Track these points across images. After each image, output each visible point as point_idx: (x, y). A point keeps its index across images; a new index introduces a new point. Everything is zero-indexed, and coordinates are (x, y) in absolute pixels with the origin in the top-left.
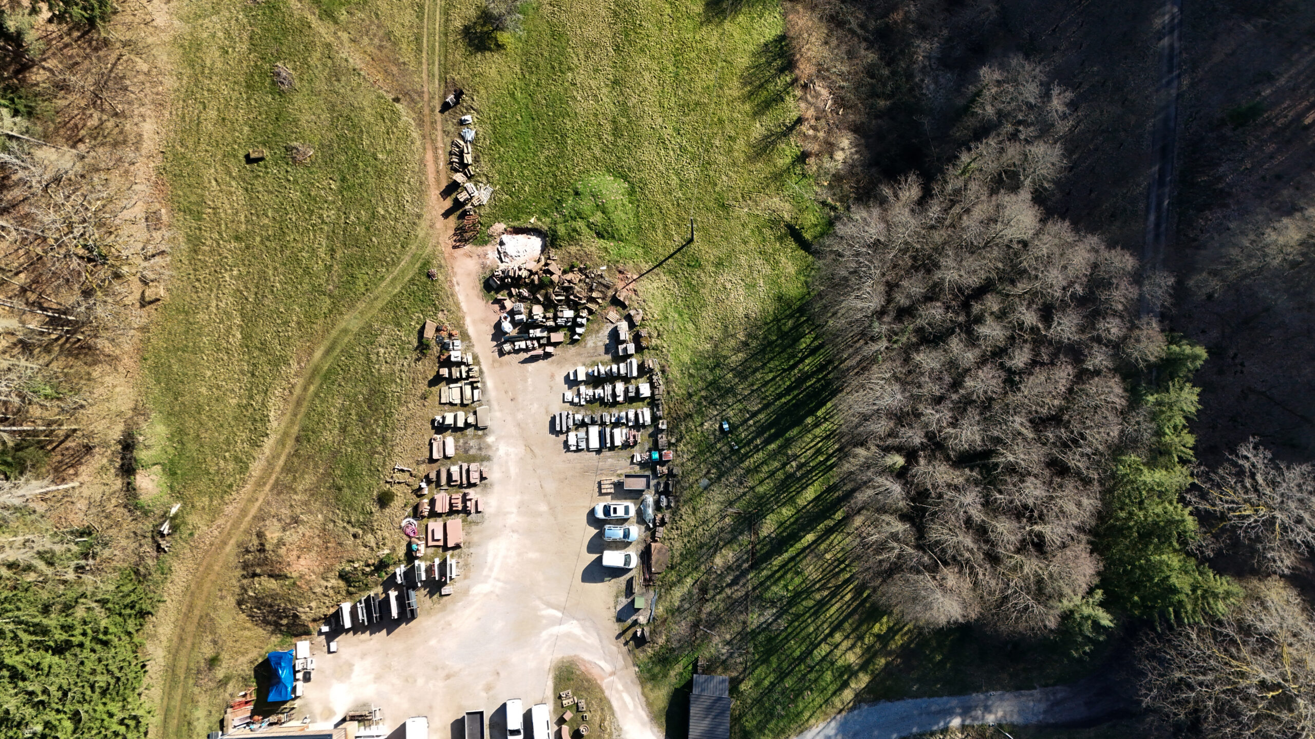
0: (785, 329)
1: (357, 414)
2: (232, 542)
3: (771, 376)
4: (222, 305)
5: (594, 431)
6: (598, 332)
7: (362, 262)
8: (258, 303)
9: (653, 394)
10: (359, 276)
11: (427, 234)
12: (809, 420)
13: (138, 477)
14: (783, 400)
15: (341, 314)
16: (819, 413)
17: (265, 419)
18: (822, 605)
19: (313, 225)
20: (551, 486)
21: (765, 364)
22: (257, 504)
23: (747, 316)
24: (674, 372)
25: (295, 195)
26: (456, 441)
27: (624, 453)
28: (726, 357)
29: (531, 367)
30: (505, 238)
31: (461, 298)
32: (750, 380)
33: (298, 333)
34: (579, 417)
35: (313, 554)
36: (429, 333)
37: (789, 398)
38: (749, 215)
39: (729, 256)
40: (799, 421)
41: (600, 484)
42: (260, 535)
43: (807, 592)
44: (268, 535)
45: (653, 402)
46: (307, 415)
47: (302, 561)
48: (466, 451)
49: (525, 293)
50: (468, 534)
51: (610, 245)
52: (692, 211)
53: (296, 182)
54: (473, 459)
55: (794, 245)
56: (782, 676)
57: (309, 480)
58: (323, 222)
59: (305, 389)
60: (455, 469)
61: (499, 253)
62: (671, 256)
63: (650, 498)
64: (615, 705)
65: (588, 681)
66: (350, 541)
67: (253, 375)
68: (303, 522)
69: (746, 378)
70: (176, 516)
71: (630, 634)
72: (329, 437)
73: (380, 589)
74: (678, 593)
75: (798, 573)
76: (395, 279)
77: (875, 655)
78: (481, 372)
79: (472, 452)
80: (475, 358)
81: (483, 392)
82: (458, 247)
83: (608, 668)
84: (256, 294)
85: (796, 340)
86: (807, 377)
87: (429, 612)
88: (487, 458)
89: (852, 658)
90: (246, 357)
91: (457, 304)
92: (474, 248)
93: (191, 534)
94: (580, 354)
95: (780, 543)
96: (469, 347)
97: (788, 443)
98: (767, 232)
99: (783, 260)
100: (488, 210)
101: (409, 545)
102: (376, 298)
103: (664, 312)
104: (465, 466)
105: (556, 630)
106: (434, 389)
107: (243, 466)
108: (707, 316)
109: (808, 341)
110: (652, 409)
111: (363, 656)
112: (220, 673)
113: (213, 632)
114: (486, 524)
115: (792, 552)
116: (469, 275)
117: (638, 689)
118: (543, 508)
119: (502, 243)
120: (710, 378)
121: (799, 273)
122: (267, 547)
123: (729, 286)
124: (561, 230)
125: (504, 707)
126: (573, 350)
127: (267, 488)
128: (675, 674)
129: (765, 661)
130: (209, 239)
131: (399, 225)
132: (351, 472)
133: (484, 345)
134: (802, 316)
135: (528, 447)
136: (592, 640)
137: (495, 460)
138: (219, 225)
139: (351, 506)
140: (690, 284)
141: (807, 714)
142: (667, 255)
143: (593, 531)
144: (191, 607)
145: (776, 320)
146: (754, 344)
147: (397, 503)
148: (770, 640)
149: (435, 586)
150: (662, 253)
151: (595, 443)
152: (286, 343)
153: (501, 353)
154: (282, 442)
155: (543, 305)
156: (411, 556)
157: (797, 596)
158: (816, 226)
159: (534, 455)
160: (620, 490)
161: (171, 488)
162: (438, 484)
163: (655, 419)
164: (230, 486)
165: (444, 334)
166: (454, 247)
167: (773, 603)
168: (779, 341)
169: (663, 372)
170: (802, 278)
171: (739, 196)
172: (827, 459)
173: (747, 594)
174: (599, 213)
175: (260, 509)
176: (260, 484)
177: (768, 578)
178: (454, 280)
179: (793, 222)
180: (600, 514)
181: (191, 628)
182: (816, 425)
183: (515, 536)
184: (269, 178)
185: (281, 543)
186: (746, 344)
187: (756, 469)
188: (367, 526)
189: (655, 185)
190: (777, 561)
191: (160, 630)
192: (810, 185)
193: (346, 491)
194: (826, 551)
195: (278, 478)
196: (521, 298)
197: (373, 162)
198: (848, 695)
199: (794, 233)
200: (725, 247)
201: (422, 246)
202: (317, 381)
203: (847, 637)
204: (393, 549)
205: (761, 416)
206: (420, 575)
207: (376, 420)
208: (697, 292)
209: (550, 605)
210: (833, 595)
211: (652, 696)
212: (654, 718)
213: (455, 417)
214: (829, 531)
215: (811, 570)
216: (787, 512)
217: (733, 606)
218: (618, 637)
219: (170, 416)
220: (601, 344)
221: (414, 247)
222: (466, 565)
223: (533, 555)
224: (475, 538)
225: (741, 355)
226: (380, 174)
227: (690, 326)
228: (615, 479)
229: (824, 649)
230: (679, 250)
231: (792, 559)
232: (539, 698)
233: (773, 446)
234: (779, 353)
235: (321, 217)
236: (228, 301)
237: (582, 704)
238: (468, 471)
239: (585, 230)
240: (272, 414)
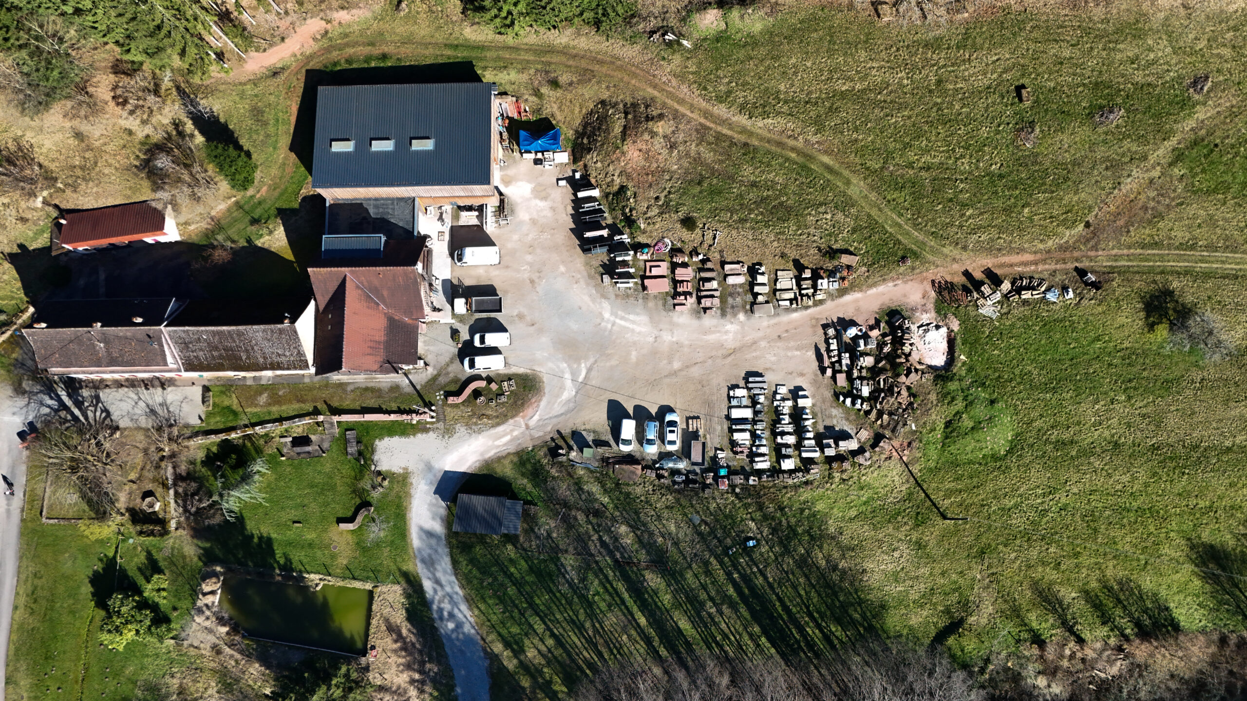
0: (851, 611)
1: (768, 196)
2: (656, 93)
3: (802, 593)
4: (874, 72)
5: (748, 413)
6: (847, 419)
7: (917, 196)
8: (876, 104)
9: (784, 472)
10: (903, 194)
11: (947, 256)
12: (757, 629)
13: (716, 11)
14: (778, 604)
15: (865, 178)
16: (763, 639)
17: (765, 115)
18: (579, 628)
19: (953, 150)
20: (696, 372)
21: (814, 587)
22: (688, 113)
23: (864, 571)
24: (806, 494)
25: (984, 132)
26: (741, 285)
27: (726, 442)
28: (821, 548)
29: (811, 354)
30: (944, 331)
31: (881, 289)
32: (797, 572)
33: (846, 140)
34: (762, 399)
35: (643, 163)
36: (845, 259)
37: (780, 609)
38: (973, 579)
39: (928, 556)
40: (756, 617)
41: (698, 418)
42: (661, 116)
43: (592, 615)
44: (660, 124)
45: (775, 471)
46: (769, 152)
47: (636, 153)
48: (731, 295)
49: (887, 349)
50: (655, 297)
51: (939, 435)
52: (976, 519)
53: (998, 132)
54: (723, 299)
55: (941, 625)
56: (518, 584)
57: (708, 156)
58: (957, 159)
59: (793, 149)
60: (714, 284)
61: (928, 325)
62: (927, 496)
63: (682, 465)
64: (501, 429)
65: (523, 404)
66: (652, 194)
67: (807, 103)
68: (671, 152)
69: (800, 567)
70: (679, 44)
71: (561, 443)
72: (747, 172)
73: (610, 221)
74: (595, 488)
75: (609, 606)
76: (900, 226)
77: (533, 677)
78: (807, 307)
79: (730, 300)
80: (821, 302)
81: (787, 310)
82: (933, 285)
83: (532, 423)
84: (885, 101)
85: (838, 621)
86: (801, 630)
87: (587, 264)
88: (723, 314)
89: (531, 653)
90: (824, 96)
91: (874, 285)
92: (933, 301)
93: (664, 59)
94: (824, 402)
95: (638, 590)
96: (831, 296)
97: (733, 606)
98: (955, 598)
99: (925, 613)
100: (973, 314)
101: (647, 246)
102: (880, 210)
103: (869, 486)
104: (717, 294)
105: (568, 376)
106: (791, 265)
107: (720, 99)
108: (866, 531)
109: (838, 634)
110: (769, 470)
111: (553, 209)
112: (544, 90)
113: (579, 82)
114: (664, 313)
115: (630, 602)
116: (905, 296)
117: (512, 449)
118: (676, 365)
119: (938, 327)
120: (800, 530)
121: (911, 628)
122: (651, 123)
123: (896, 554)
124: (953, 386)
125: (505, 330)
126: (828, 394)
127: (702, 120)
128: (523, 483)
129: (531, 569)
130: (940, 58)
131: (955, 229)
132: (715, 192)
133: (833, 310)
134: (865, 629)
135: (734, 351)
136: (558, 409)
137: (722, 321)
138: (953, 65)
139: (684, 193)
140: (898, 514)
141: (482, 607)
142: (929, 492)
143: (653, 410)
144: (601, 62)
145: (861, 602)
146: (835, 577)
147: (685, 234)
148: (550, 575)
149: (610, 269)
150: (931, 486)
151: (736, 414)
152: (837, 130)
153: (825, 327)
154: (744, 131)
155: (874, 367)
156: (638, 247)
157: (589, 605)
158: (962, 651)
159: (725, 357)
160: (690, 437)
161: (705, 39)
162: (700, 270)
163: (759, 473)
164: (705, 89)
165: (845, 273)
166: (933, 282)
167: (583, 580)
168: (838, 604)
169: (807, 483)
170: (905, 632)
171: (994, 570)
172: (717, 643)
173: (592, 555)
174: (971, 424)
175: (684, 115)
176: (706, 114)
177: (606, 577)
178: (899, 282)
179: (966, 626)
180: (669, 418)
181: (584, 64)
182: (751, 636)
183: (651, 339)
184: (999, 108)
185: (653, 134)
186: (835, 568)
187: (708, 573)
188: (666, 208)
189: (1002, 482)
190: (621, 587)
191: (583, 39)
192: (1008, 647)
193: (698, 189)
194: (629, 637)
195: (711, 129)
196: (881, 345)
197: (1020, 203)
198: (498, 648)
199: (954, 626)
200: (938, 552)
201: (933, 251)
202: (801, 160)
203: (549, 650)
204: (644, 232)
205: (761, 579)
206: (620, 255)
207: (762, 213)
208: (889, 522)
209: (589, 370)
210: (589, 641)
211: (506, 462)
212: (488, 464)
213: (763, 284)
214: (648, 641)
215: (612, 620)
216: (666, 599)
217: (582, 541)
218: (559, 432)
219: (770, 33)
220: (835, 422)
221: (932, 243)
222: (628, 296)
223: (634, 355)
224: (651, 304)
225: (823, 563)
226: (1007, 211)
227: (853, 513)
228: (701, 433)
229: (540, 627)
230: (934, 504)
231: (623, 602)
232: (510, 361)
233: (731, 591)
234: (825, 603)
235: (962, 156)
236: (877, 77)
237: (503, 399)
238: (712, 296)
239: (954, 409)
240: (770, 121)
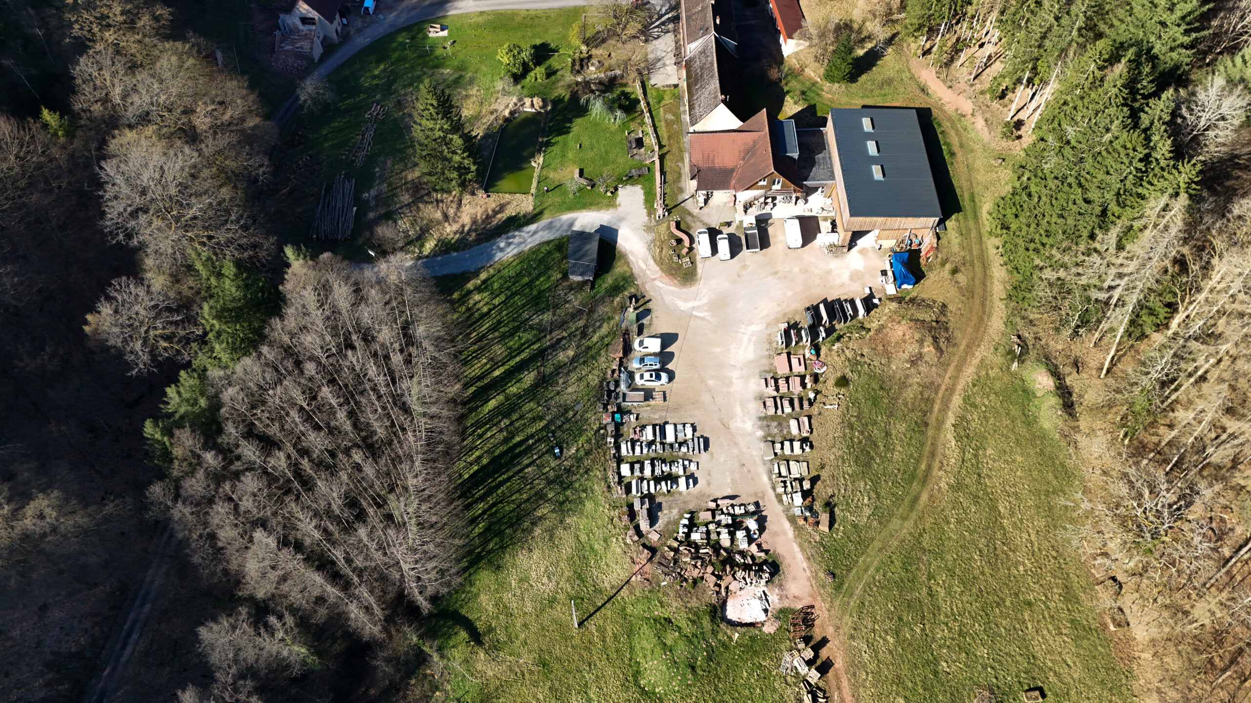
0: (496, 539)
1: (878, 447)
2: (962, 347)
3: (514, 497)
4: (1025, 536)
5: (670, 438)
6: (668, 523)
7: (900, 585)
8: (991, 540)
9: (619, 468)
10: (900, 570)
11: (840, 619)
12: (485, 461)
13: (1052, 384)
14: (505, 476)
15: (910, 534)
16: (476, 468)
17: (959, 438)
18: (493, 329)
19: (955, 620)
20: (706, 398)
21: (519, 506)
22: (948, 375)
23: (530, 550)
24: (599, 488)
25: (982, 652)
26: (789, 432)
27: (644, 422)
28: (553, 511)
29: (729, 492)
30: (762, 617)
31: (800, 556)
32: (533, 492)
33: (947, 512)
34: (684, 449)
35: (893, 340)
36: (824, 518)
37: (500, 479)
38: (519, 656)
39: (543, 610)
40: (494, 460)
41: (665, 400)
42: (938, 348)
43: (503, 337)
44: (932, 348)
45: (619, 460)
46: (922, 444)
47: (900, 333)
48: (780, 424)
49: (738, 558)
50: (772, 364)
51: (658, 612)
52: (576, 658)
53: (985, 667)
54: (774, 418)
55: (478, 624)
56: (530, 284)
57: (909, 394)
58: (947, 624)
59: (929, 467)
60: (788, 410)
61: (767, 600)
62: (599, 608)
63: (623, 387)
64: (651, 262)
65: (672, 274)
66: (865, 351)
67: (979, 475)
68: (907, 361)
69: (536, 494)
70: (1013, 361)
71: (641, 302)
72: (899, 428)
73: (837, 327)
74: (604, 330)
75: (510, 348)
76: (866, 570)
77: (459, 300)
78: (774, 489)
79: (775, 424)
80: (780, 501)
81: (770, 472)
82: (809, 607)
83: (658, 283)
84: (995, 549)
85: (487, 529)
86: (482, 498)
87: (796, 312)
88: (761, 419)
89: (477, 297)
90: (989, 490)
91: (803, 550)
92: (792, 606)
93: (996, 349)
94: (684, 502)
95: (522, 366)
96: (787, 510)
97: (506, 440)
98: (503, 637)
99: (490, 608)
100: (783, 647)
101: (818, 355)
102: (880, 550)
103: (607, 547)
104: (779, 412)
105: (697, 303)
106: (814, 473)
107: (966, 399)
108: (567, 549)
109: (477, 530)
110: (620, 456)
111: (843, 285)
112: (948, 267)
113: (960, 288)
114: (757, 371)
115: (512, 363)
116: (794, 579)
117: (636, 271)
118: (711, 382)
119: (766, 611)
120: (568, 493)
121: (477, 595)
122: (931, 339)
123: (545, 580)
124: (706, 622)
125: (732, 256)
126: (691, 507)
127: (943, 387)
128: (609, 280)
129: (541, 292)
130: (1056, 601)
131: (870, 625)
132: (875, 402)
133: (773, 511)
134: (479, 553)
135: (727, 428)
136: (668, 299)
137: (754, 418)
138: (1052, 617)
139: (870, 377)
140: (582, 581)
141: (514, 263)
142: (603, 610)
143: (670, 366)
144: (983, 304)
145: (503, 548)
146: (526, 524)
147: (831, 382)
148: (537, 304)
149: (791, 330)
150: (607, 611)
151: (669, 429)
152: (956, 504)
153: (757, 504)
154: (941, 422)
155: (721, 547)
156: (817, 348)
157: (512, 334)
158: (454, 647)
159: (721, 421)
160: (648, 395)
161: (1023, 381)
162: (801, 400)
163: (618, 447)
164: (974, 385)
165: (811, 520)
166: (812, 607)
167: (532, 328)
168: (503, 528)
169: (609, 487)
170: (474, 590)
171: (527, 676)
172: (474, 431)
173: (551, 333)
174: (669, 642)
175: (945, 371)
176: (951, 390)
177: (533, 343)
178: (808, 573)
179: (476, 648)
180: (664, 376)
181: (978, 291)
182: (479, 458)
183: (732, 362)
184: (1013, 670)
185: (921, 342)
186: (534, 524)
187: (534, 420)
188: (854, 364)
189: (613, 684)
190: (523, 356)
191: (1002, 287)
192: (454, 691)
193: (877, 387)
194: (486, 364)
195: (936, 394)
196: (742, 553)
197: (908, 694)
198: (483, 276)
199: (476, 637)
200: (546, 619)
201: (845, 606)
202: (920, 473)
203: (478, 310)
204: (830, 350)
205: (526, 462)
206: (807, 335)
207: (860, 442)
208: (575, 572)
209: (702, 319)
210: (484, 336)
211: (626, 268)
212: (624, 256)
213: (792, 450)
214: (480, 378)
215: (499, 350)
216: (513, 390)
217: (562, 325)
218: (650, 300)
219: (1043, 436)
220: (665, 512)
221: (852, 603)
222: (770, 343)
223: (718, 350)
224: (765, 361)
225: (539, 513)
226: (899, 681)
227: (583, 538)
228: (652, 402)
229: (496, 301)
230: (591, 615)
231: (512, 358)
232: (707, 263)
233: (517, 439)
234: (504, 516)
235: (950, 630)
236: (1021, 539)
237: (675, 259)
238: (776, 408)
239: (683, 624)
240: (953, 443)
